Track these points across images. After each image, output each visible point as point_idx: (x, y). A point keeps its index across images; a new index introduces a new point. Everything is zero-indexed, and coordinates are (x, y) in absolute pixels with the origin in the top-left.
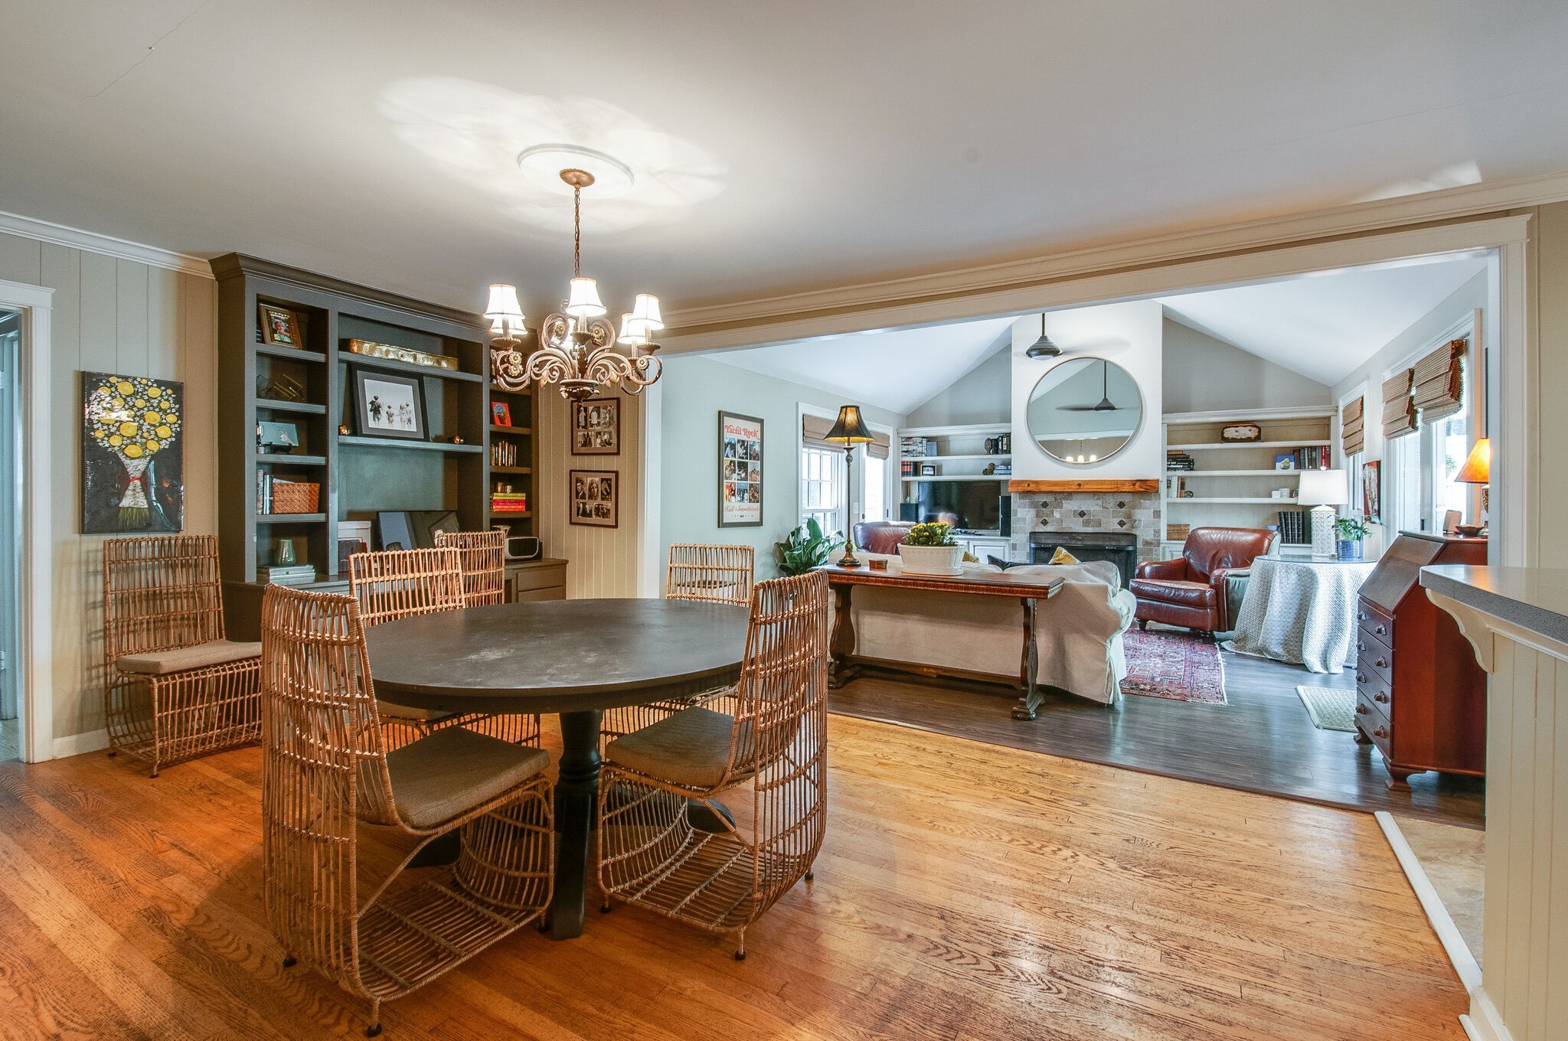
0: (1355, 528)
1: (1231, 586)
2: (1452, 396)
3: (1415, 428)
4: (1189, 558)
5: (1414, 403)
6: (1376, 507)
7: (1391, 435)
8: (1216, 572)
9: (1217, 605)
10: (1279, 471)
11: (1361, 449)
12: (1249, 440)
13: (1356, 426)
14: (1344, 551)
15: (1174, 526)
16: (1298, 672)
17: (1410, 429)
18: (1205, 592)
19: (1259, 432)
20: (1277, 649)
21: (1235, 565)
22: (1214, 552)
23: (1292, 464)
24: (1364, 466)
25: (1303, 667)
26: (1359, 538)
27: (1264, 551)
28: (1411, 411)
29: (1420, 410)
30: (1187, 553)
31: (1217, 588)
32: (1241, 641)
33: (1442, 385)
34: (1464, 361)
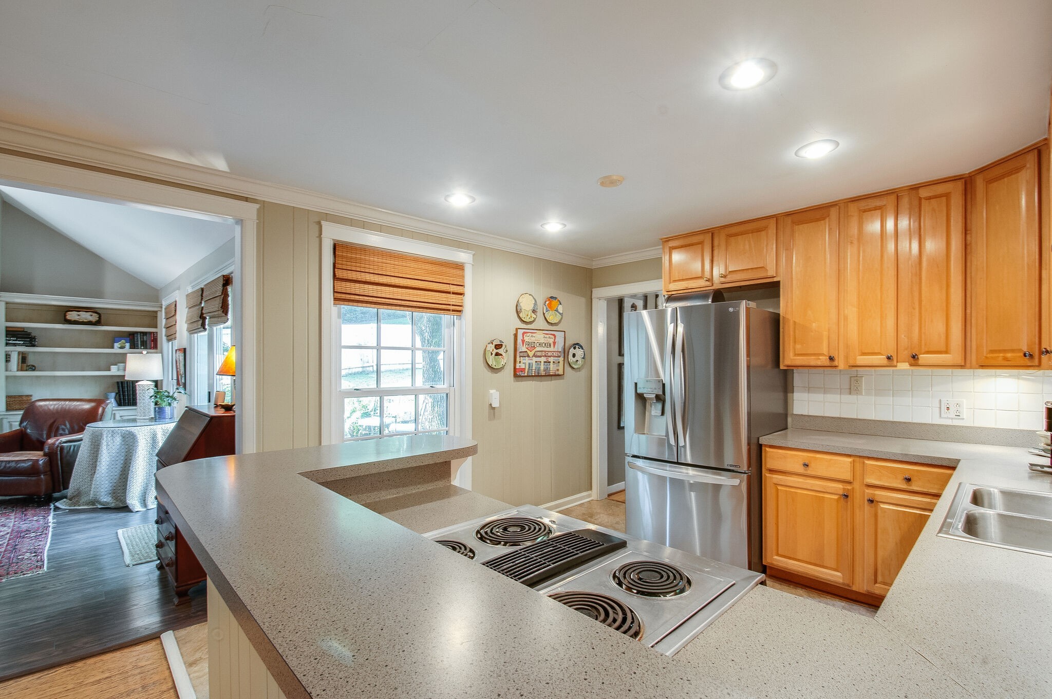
0: (168, 397)
1: (65, 451)
2: (223, 312)
3: (205, 329)
4: (26, 428)
5: (204, 312)
6: (183, 381)
7: (192, 331)
8: (50, 441)
9: (51, 470)
10: (116, 349)
11: (175, 338)
12: (89, 323)
13: (171, 320)
14: (159, 414)
15: (15, 397)
16: (122, 515)
17: (202, 329)
18: (37, 461)
19: (100, 317)
20: (106, 499)
21: (72, 432)
22: (52, 421)
23: (128, 345)
24: (176, 350)
25: (126, 509)
26: (170, 404)
27: (99, 417)
28: (202, 318)
29: (207, 317)
30: (25, 424)
31: (51, 456)
32: (76, 498)
33: (217, 303)
34: (229, 289)
